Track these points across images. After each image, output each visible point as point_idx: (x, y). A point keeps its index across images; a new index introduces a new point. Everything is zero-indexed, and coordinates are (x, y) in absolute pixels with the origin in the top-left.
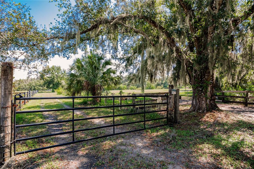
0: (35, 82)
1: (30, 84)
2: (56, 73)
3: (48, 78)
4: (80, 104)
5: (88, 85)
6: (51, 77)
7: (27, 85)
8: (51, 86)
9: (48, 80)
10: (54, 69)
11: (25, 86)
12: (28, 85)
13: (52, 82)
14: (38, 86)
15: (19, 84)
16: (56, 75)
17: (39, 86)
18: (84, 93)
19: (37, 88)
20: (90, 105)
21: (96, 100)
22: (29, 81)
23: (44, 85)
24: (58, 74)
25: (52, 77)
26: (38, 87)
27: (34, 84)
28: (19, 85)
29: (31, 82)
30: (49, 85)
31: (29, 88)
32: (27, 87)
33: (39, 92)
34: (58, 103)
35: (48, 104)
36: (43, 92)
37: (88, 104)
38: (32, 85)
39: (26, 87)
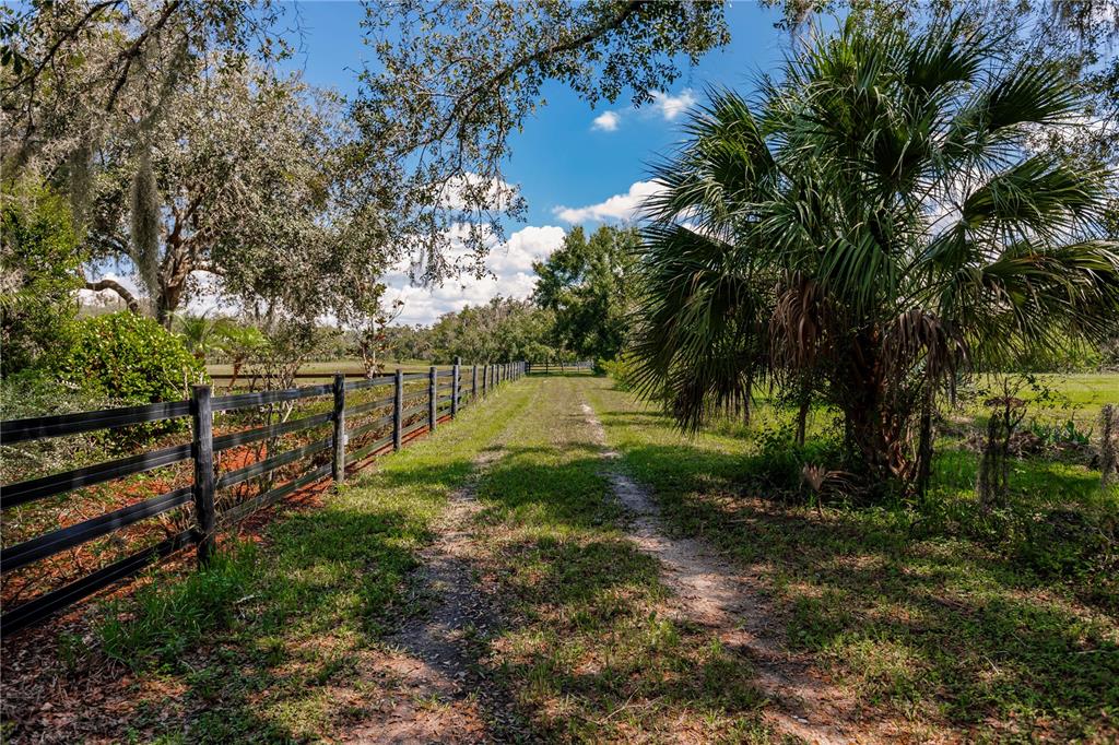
0: (522, 321)
1: (502, 333)
2: (619, 270)
3: (575, 299)
4: (739, 479)
5: (812, 315)
6: (591, 290)
7: (489, 337)
8: (590, 339)
9: (576, 304)
10: (609, 246)
11: (484, 341)
12: (493, 335)
13: (594, 316)
14: (536, 339)
15: (460, 332)
16: (616, 276)
17: (541, 343)
18: (777, 390)
19: (532, 349)
20: (825, 499)
21: (886, 463)
22: (498, 317)
23: (557, 331)
24: (625, 270)
25: (597, 290)
26: (536, 345)
27: (518, 333)
28: (460, 336)
29: (507, 322)
30: (579, 335)
31: (499, 350)
32: (492, 344)
33: (535, 374)
34: (583, 454)
35: (525, 456)
36: (551, 375)
37: (807, 484)
38: (510, 338)
39: (486, 345)
